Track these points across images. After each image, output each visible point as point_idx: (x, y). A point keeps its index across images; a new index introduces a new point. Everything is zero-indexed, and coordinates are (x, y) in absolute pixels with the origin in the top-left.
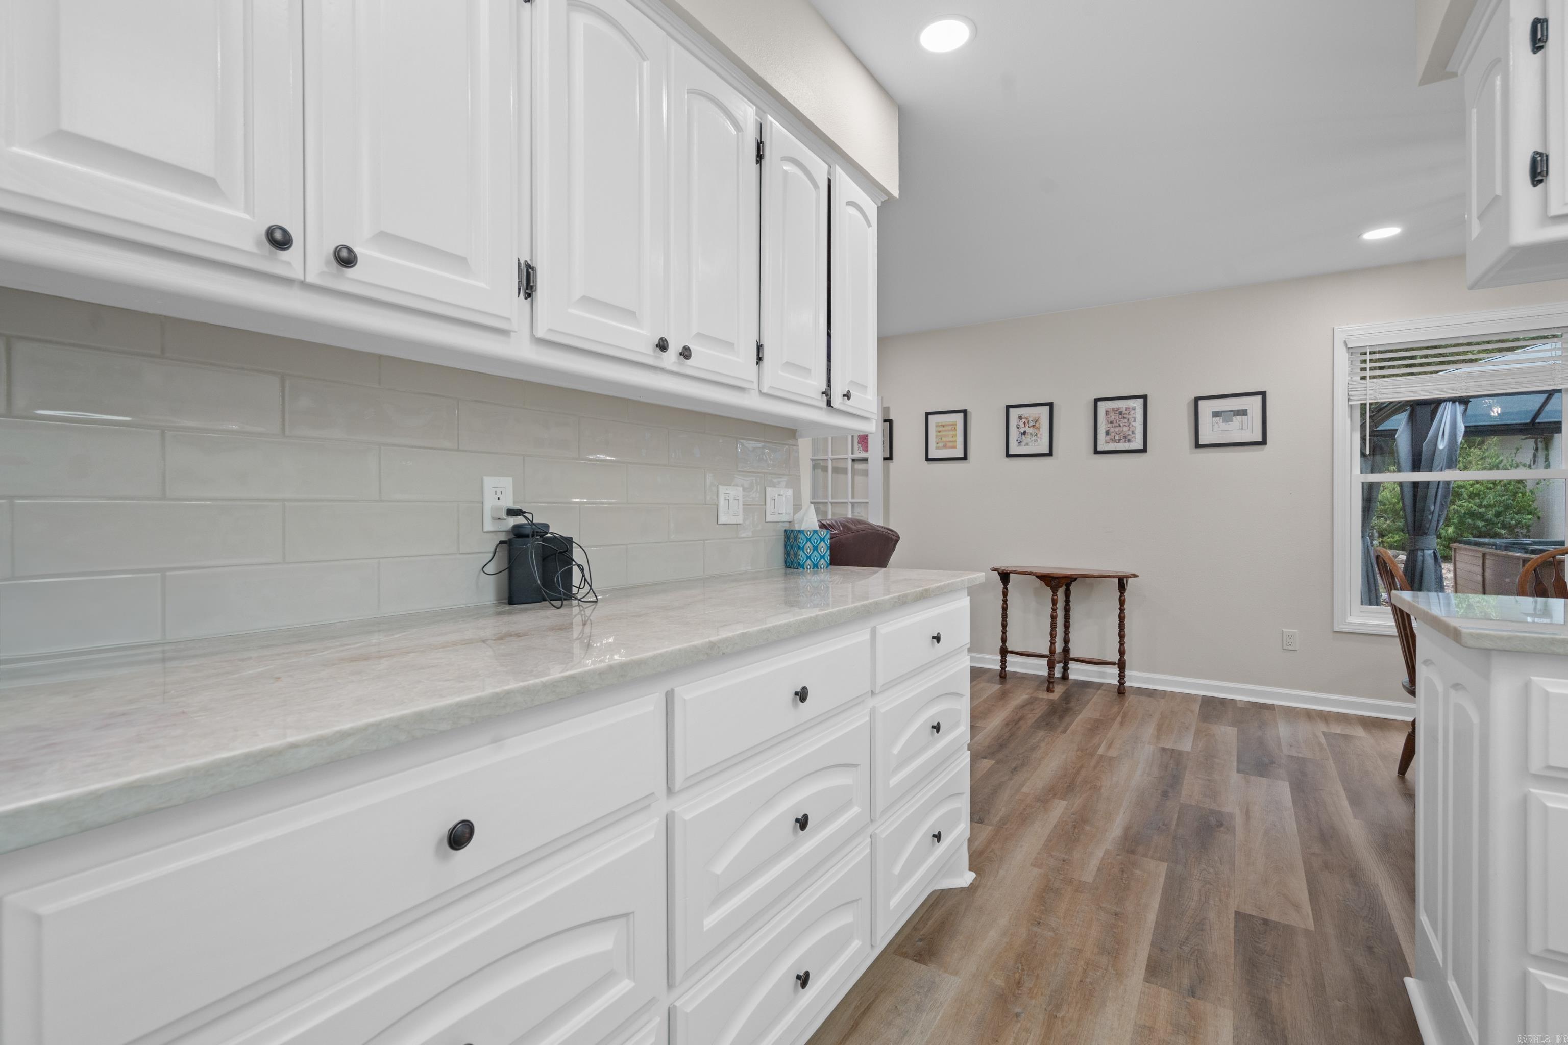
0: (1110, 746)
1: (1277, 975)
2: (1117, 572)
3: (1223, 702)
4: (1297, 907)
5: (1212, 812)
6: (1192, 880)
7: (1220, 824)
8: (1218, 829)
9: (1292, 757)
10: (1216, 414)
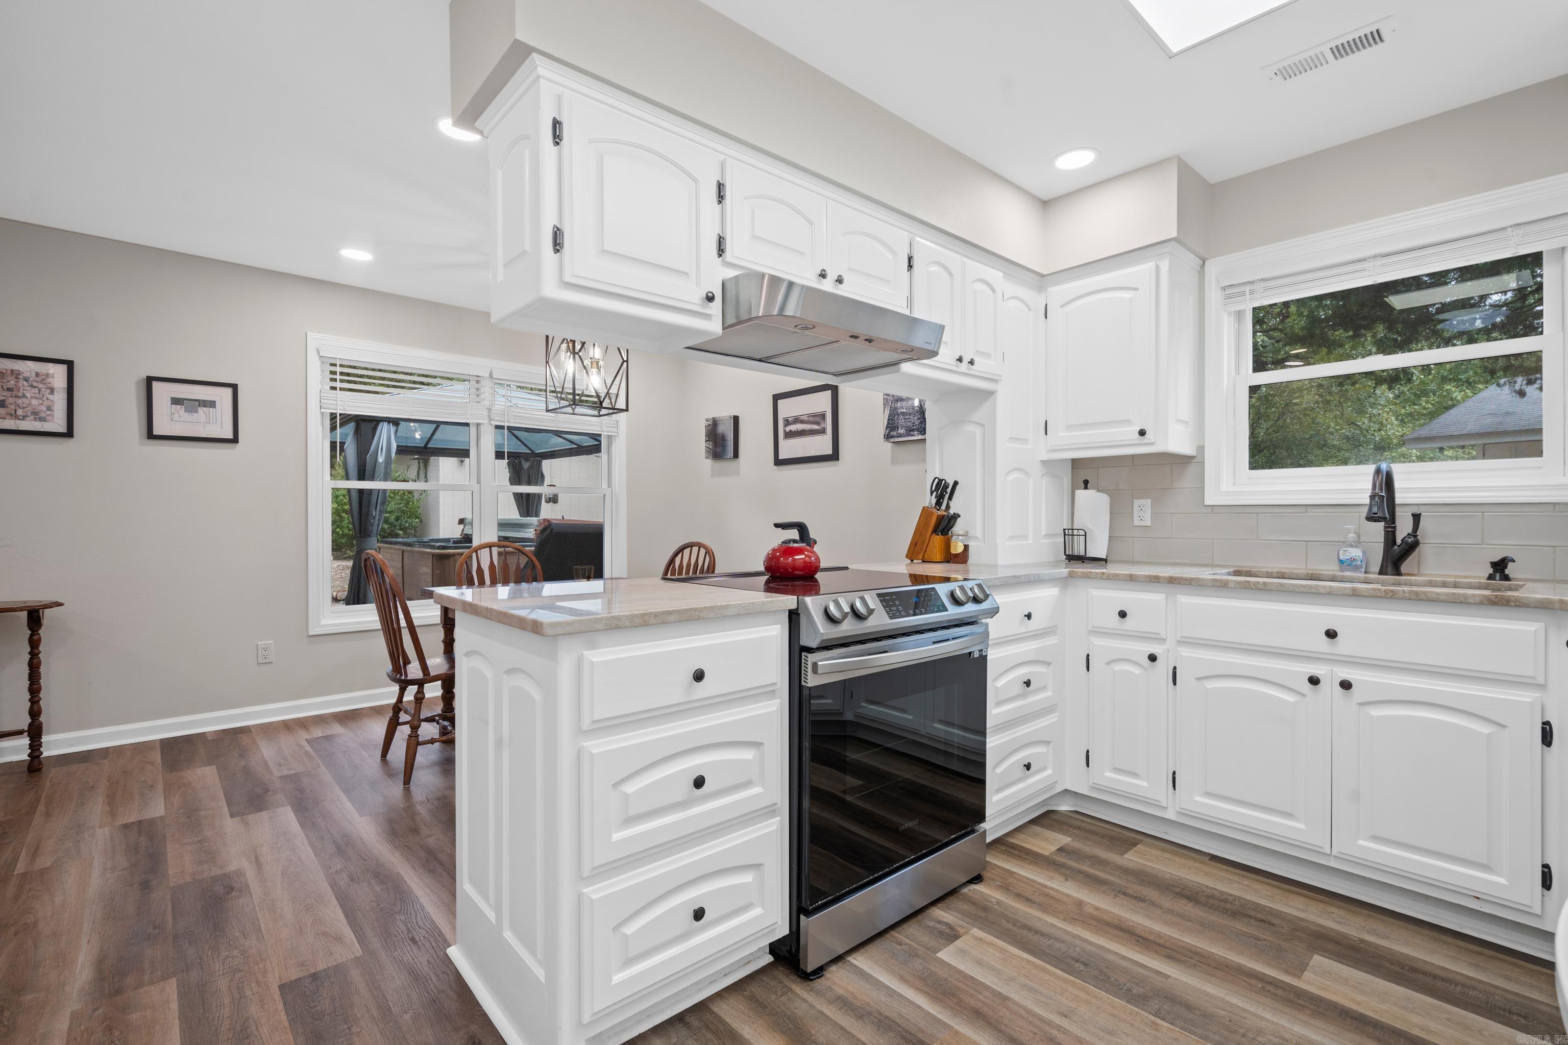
0: (35, 853)
1: (344, 1030)
2: (25, 602)
3: (188, 739)
4: (339, 939)
5: (215, 879)
6: (215, 981)
7: (230, 889)
8: (230, 897)
9: (285, 777)
10: (176, 401)
